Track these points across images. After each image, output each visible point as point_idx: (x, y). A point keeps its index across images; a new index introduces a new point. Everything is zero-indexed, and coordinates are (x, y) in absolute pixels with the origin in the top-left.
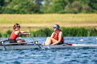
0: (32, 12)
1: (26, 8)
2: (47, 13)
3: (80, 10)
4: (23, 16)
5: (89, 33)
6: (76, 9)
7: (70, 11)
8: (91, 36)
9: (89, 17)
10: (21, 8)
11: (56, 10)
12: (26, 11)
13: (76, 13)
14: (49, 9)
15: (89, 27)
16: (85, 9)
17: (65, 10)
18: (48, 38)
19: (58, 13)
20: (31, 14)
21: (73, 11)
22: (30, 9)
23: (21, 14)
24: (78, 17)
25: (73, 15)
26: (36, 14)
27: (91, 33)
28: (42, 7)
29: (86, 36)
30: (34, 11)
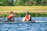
0: (9, 5)
1: (6, 3)
2: (16, 6)
3: (32, 4)
4: (5, 7)
5: (37, 15)
6: (30, 4)
7: (28, 5)
8: (37, 17)
9: (37, 7)
10: (4, 3)
11: (21, 4)
12: (6, 5)
13: (30, 6)
14: (17, 4)
15: (37, 12)
16: (35, 4)
17: (25, 4)
18: (24, 18)
19: (22, 6)
20: (8, 6)
21: (29, 5)
22: (8, 3)
23: (4, 6)
24: (31, 8)
25: (29, 6)
26: (11, 6)
27: (38, 15)
28: (14, 3)
29: (35, 17)
30: (10, 5)
